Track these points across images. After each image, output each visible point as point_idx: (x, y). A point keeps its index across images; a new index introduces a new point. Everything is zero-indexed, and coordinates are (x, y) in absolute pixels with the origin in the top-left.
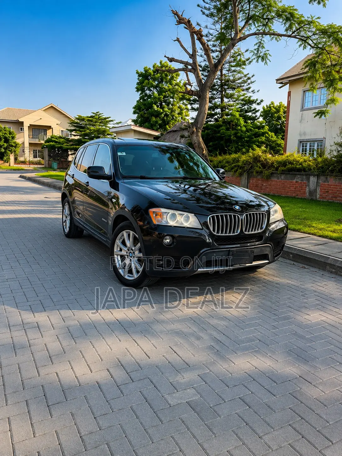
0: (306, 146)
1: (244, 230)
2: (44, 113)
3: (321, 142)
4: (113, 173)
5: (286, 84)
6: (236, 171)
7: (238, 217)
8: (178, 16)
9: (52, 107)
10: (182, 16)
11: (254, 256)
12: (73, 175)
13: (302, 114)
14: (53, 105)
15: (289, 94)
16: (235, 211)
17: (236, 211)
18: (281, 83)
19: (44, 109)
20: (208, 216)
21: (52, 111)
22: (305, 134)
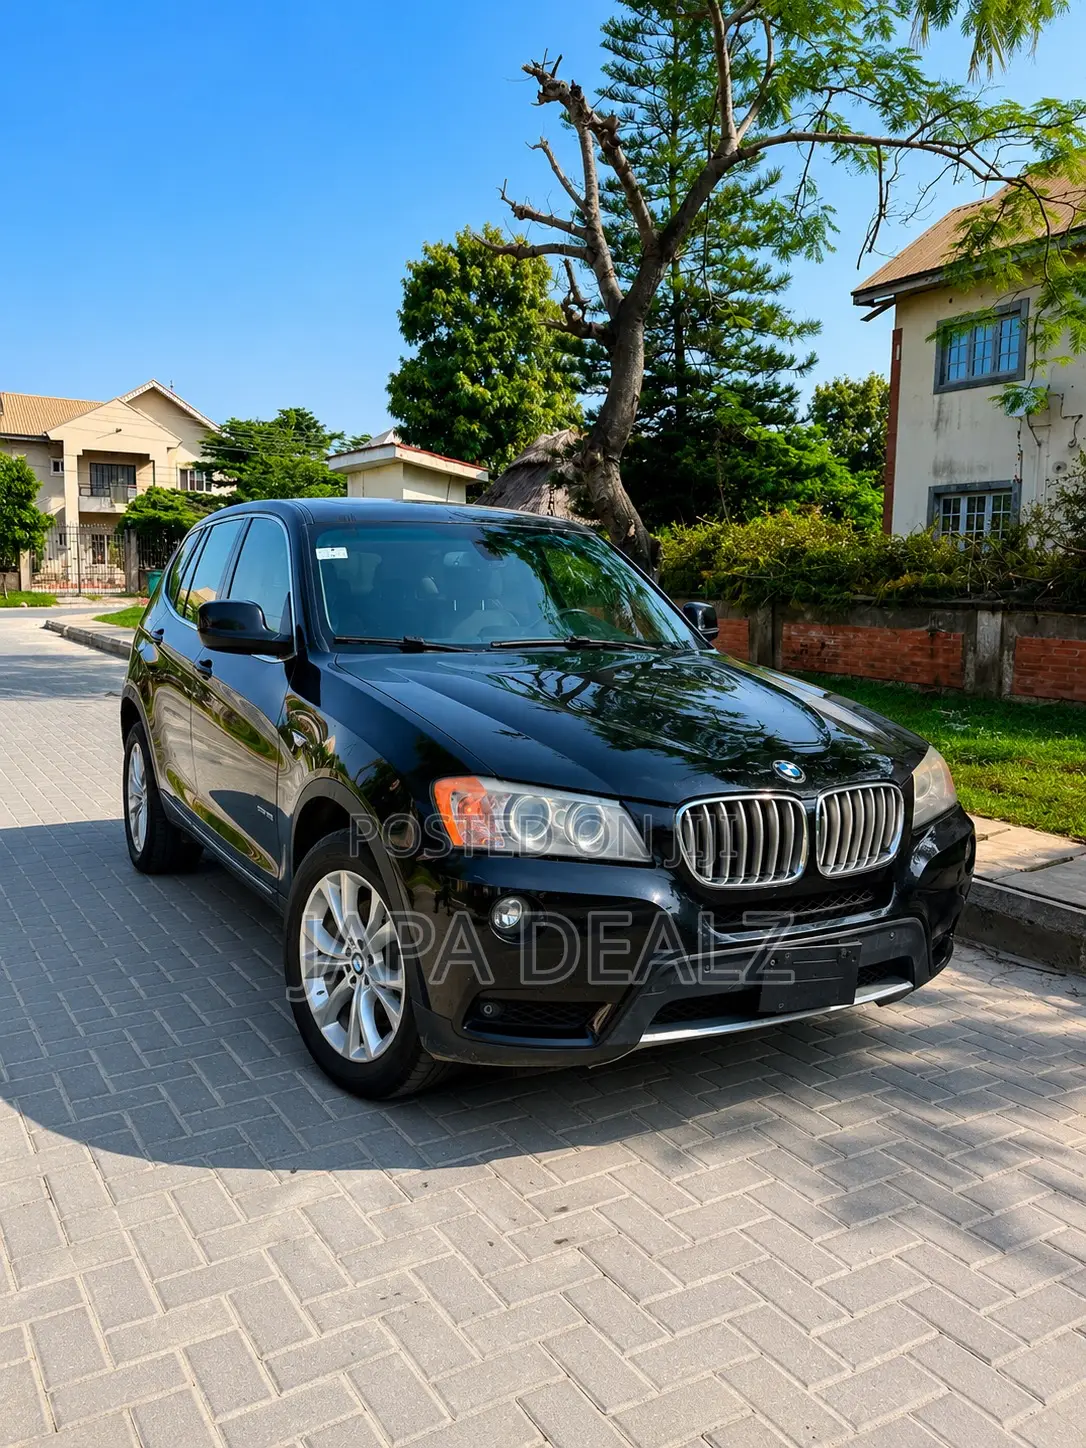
0: (957, 510)
1: (820, 860)
2: (128, 413)
3: (1006, 494)
4: (298, 628)
5: (885, 305)
6: (735, 596)
7: (795, 807)
8: (542, 78)
9: (153, 391)
10: (553, 75)
11: (861, 969)
12: (161, 632)
13: (940, 404)
14: (156, 386)
15: (897, 336)
16: (782, 784)
17: (786, 784)
18: (871, 303)
19: (131, 397)
20: (678, 806)
21: (154, 404)
22: (949, 467)
